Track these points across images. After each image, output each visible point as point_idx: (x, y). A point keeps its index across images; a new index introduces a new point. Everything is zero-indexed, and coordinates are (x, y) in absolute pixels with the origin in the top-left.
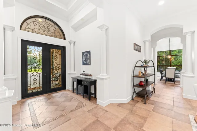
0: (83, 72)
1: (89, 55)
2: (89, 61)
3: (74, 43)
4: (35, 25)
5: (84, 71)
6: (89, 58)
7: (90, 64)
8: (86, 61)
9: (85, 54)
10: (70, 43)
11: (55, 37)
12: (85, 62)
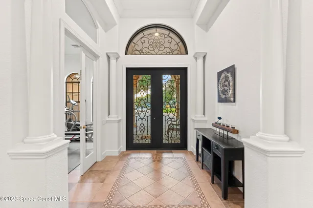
0: (217, 120)
1: (231, 78)
2: (231, 92)
3: (204, 57)
4: (142, 43)
5: (220, 118)
6: (231, 84)
7: (234, 101)
8: (224, 92)
9: (223, 75)
10: (196, 58)
11: (171, 53)
12: (223, 97)
